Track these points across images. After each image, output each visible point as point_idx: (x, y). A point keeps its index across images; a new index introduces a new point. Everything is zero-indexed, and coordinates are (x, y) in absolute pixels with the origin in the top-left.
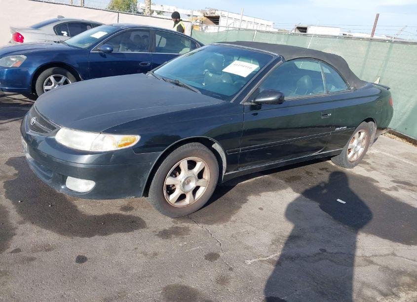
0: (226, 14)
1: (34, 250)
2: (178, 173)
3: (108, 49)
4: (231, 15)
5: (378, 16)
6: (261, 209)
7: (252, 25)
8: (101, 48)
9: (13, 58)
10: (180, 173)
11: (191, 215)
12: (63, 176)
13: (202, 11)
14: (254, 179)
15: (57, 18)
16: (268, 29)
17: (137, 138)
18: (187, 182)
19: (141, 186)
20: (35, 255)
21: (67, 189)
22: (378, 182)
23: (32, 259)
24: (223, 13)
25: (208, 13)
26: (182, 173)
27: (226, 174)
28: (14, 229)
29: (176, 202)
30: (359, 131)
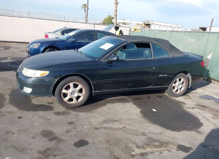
0: (155, 23)
1: (6, 113)
2: (69, 89)
3: (74, 40)
4: (157, 23)
5: (213, 20)
6: (109, 109)
7: (169, 28)
8: (72, 40)
9: (35, 44)
10: (70, 89)
11: (74, 108)
12: (22, 86)
13: (143, 22)
14: (117, 97)
15: (64, 28)
16: (179, 30)
17: (48, 72)
18: (73, 93)
19: (50, 92)
20: (5, 114)
21: (24, 91)
22: (186, 104)
23: (3, 115)
24: (153, 22)
25: (146, 23)
26: (71, 89)
27: (95, 92)
28: (4, 106)
29: (68, 101)
30: (180, 78)
